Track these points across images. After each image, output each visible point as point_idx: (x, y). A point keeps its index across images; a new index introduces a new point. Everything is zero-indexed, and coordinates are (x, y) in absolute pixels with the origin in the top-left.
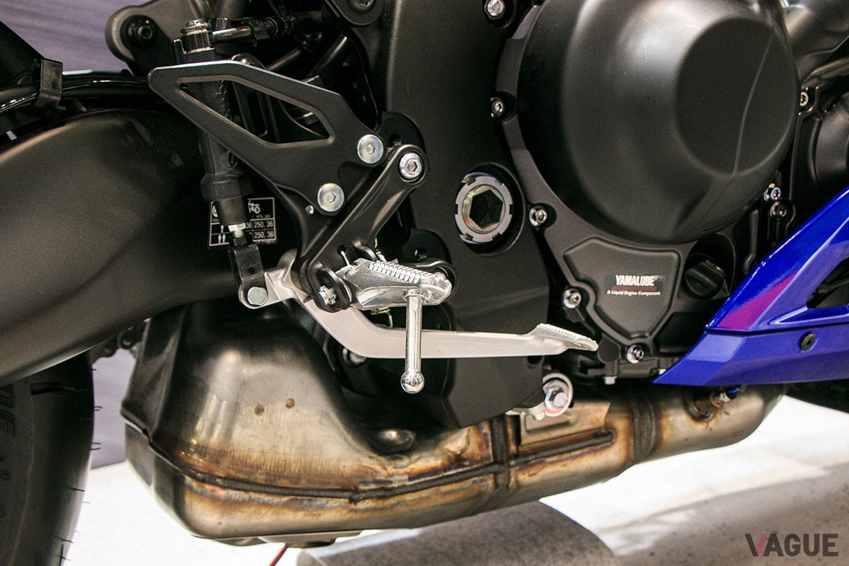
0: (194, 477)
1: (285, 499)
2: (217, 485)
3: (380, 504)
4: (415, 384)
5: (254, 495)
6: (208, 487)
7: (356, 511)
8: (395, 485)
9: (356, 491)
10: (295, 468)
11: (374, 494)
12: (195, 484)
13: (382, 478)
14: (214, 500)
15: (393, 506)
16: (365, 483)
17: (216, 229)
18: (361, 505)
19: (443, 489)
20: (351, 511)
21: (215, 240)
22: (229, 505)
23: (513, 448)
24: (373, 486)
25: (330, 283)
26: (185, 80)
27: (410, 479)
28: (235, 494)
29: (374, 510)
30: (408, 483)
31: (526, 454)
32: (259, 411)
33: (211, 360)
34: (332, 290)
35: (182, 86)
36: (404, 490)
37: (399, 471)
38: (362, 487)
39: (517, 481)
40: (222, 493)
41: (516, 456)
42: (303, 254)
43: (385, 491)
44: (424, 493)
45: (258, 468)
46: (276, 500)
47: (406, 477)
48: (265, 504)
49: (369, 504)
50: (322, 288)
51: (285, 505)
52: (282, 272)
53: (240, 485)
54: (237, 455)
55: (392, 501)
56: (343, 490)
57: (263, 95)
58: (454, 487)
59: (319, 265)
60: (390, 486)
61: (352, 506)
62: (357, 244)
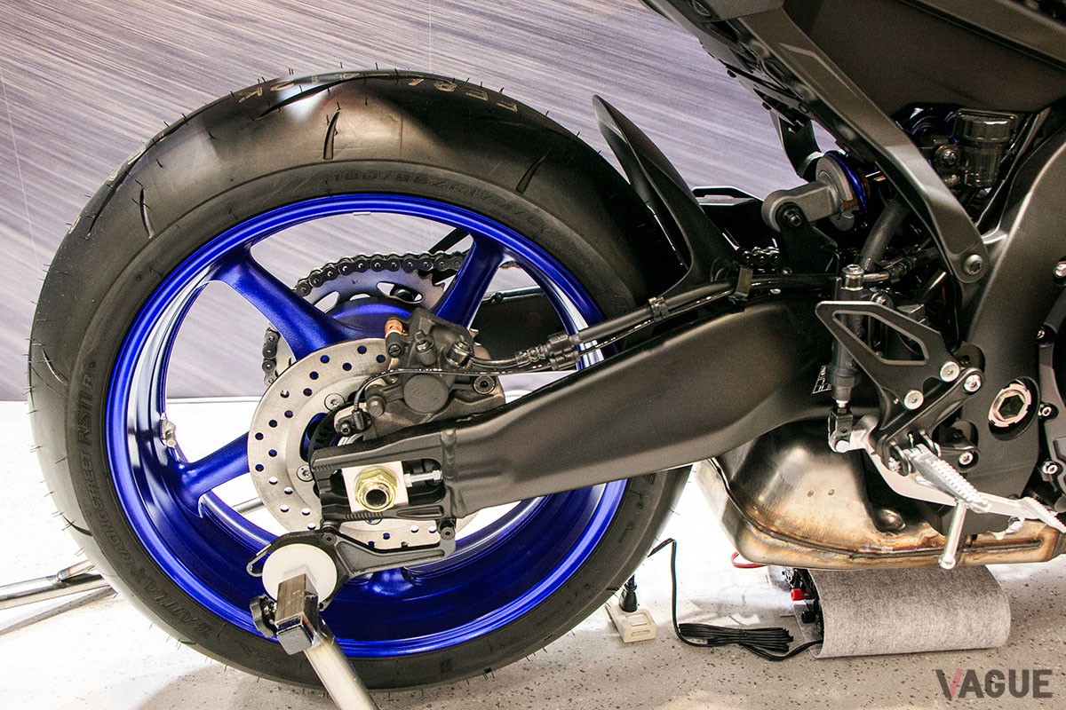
0: (756, 527)
1: (809, 550)
2: (770, 535)
3: (869, 561)
4: (951, 564)
5: (790, 544)
6: (763, 536)
7: (852, 563)
8: (882, 552)
9: (857, 552)
10: (821, 533)
11: (867, 556)
12: (754, 530)
13: (876, 547)
14: (765, 544)
15: (877, 564)
16: (864, 548)
17: (820, 382)
18: (856, 561)
19: (913, 558)
20: (849, 563)
21: (817, 389)
22: (773, 547)
23: (969, 540)
24: (868, 551)
25: (898, 458)
26: (840, 312)
27: (894, 550)
28: (778, 542)
29: (864, 564)
30: (892, 552)
31: (976, 546)
32: (810, 494)
33: (786, 452)
34: (898, 463)
35: (838, 316)
36: (888, 555)
37: (887, 544)
38: (861, 550)
39: (964, 561)
40: (770, 540)
41: (970, 546)
42: (882, 429)
43: (875, 554)
44: (900, 559)
45: (799, 529)
46: (804, 549)
47: (891, 548)
48: (796, 551)
49: (862, 560)
50: (891, 459)
51: (808, 553)
52: (864, 432)
53: (784, 538)
54: (788, 519)
55: (877, 561)
56: (848, 551)
57: (884, 324)
58: (921, 558)
59: (893, 443)
60: (879, 552)
61: (851, 560)
62: (922, 433)
